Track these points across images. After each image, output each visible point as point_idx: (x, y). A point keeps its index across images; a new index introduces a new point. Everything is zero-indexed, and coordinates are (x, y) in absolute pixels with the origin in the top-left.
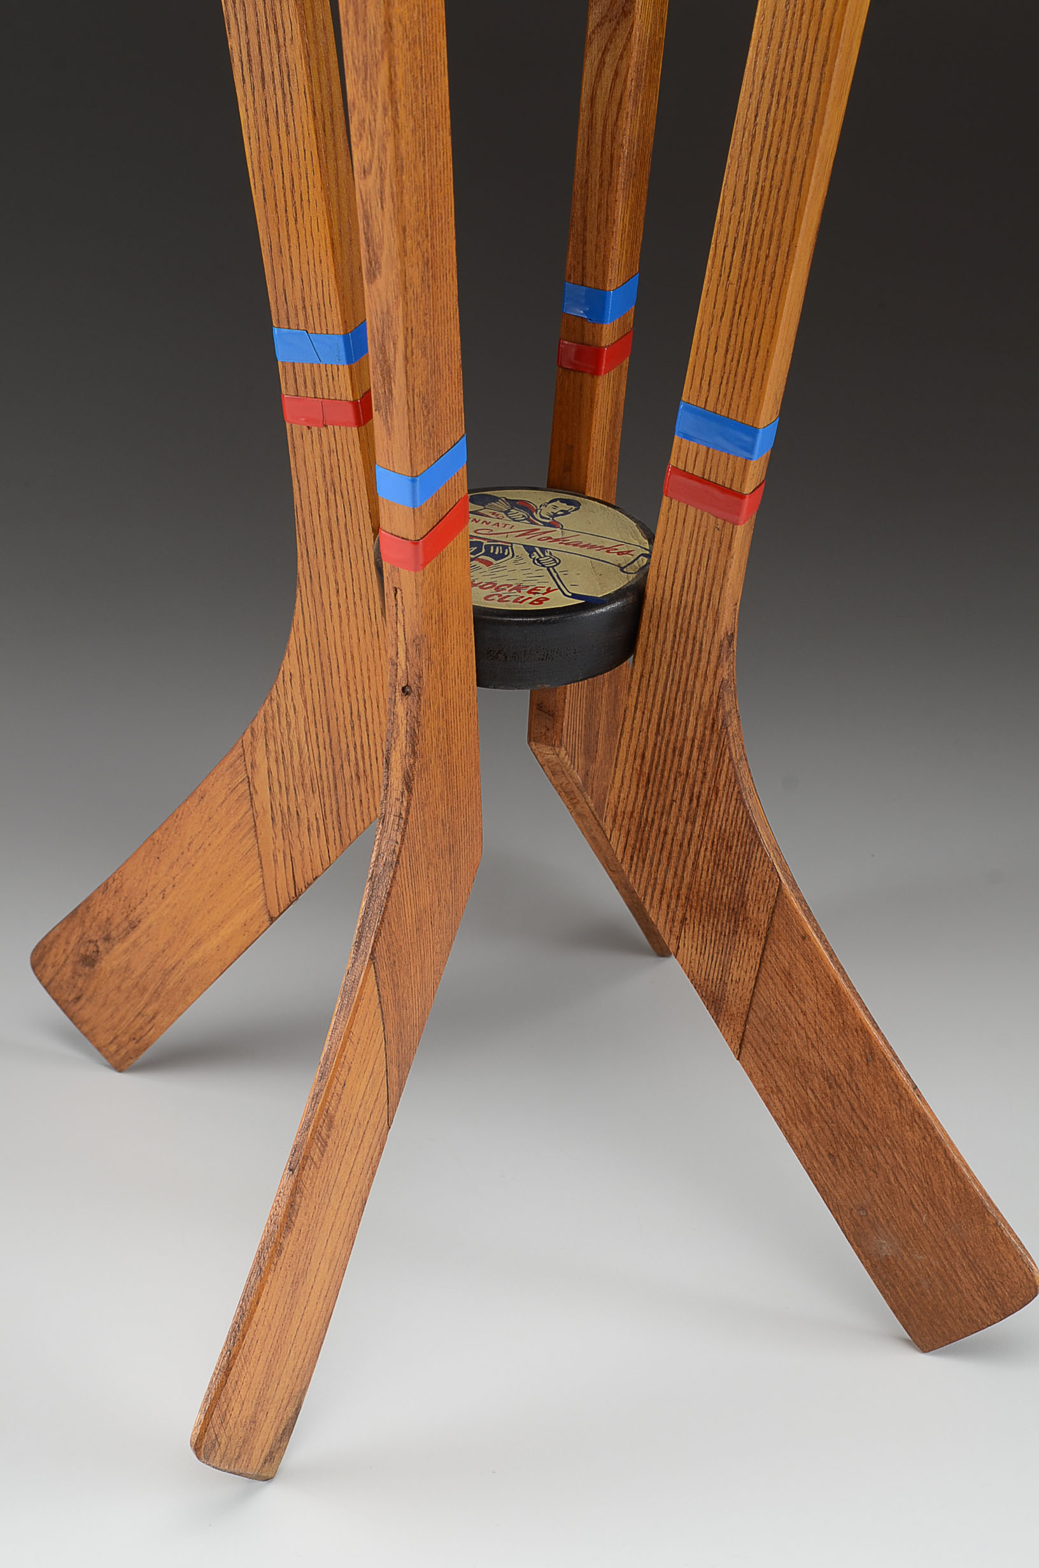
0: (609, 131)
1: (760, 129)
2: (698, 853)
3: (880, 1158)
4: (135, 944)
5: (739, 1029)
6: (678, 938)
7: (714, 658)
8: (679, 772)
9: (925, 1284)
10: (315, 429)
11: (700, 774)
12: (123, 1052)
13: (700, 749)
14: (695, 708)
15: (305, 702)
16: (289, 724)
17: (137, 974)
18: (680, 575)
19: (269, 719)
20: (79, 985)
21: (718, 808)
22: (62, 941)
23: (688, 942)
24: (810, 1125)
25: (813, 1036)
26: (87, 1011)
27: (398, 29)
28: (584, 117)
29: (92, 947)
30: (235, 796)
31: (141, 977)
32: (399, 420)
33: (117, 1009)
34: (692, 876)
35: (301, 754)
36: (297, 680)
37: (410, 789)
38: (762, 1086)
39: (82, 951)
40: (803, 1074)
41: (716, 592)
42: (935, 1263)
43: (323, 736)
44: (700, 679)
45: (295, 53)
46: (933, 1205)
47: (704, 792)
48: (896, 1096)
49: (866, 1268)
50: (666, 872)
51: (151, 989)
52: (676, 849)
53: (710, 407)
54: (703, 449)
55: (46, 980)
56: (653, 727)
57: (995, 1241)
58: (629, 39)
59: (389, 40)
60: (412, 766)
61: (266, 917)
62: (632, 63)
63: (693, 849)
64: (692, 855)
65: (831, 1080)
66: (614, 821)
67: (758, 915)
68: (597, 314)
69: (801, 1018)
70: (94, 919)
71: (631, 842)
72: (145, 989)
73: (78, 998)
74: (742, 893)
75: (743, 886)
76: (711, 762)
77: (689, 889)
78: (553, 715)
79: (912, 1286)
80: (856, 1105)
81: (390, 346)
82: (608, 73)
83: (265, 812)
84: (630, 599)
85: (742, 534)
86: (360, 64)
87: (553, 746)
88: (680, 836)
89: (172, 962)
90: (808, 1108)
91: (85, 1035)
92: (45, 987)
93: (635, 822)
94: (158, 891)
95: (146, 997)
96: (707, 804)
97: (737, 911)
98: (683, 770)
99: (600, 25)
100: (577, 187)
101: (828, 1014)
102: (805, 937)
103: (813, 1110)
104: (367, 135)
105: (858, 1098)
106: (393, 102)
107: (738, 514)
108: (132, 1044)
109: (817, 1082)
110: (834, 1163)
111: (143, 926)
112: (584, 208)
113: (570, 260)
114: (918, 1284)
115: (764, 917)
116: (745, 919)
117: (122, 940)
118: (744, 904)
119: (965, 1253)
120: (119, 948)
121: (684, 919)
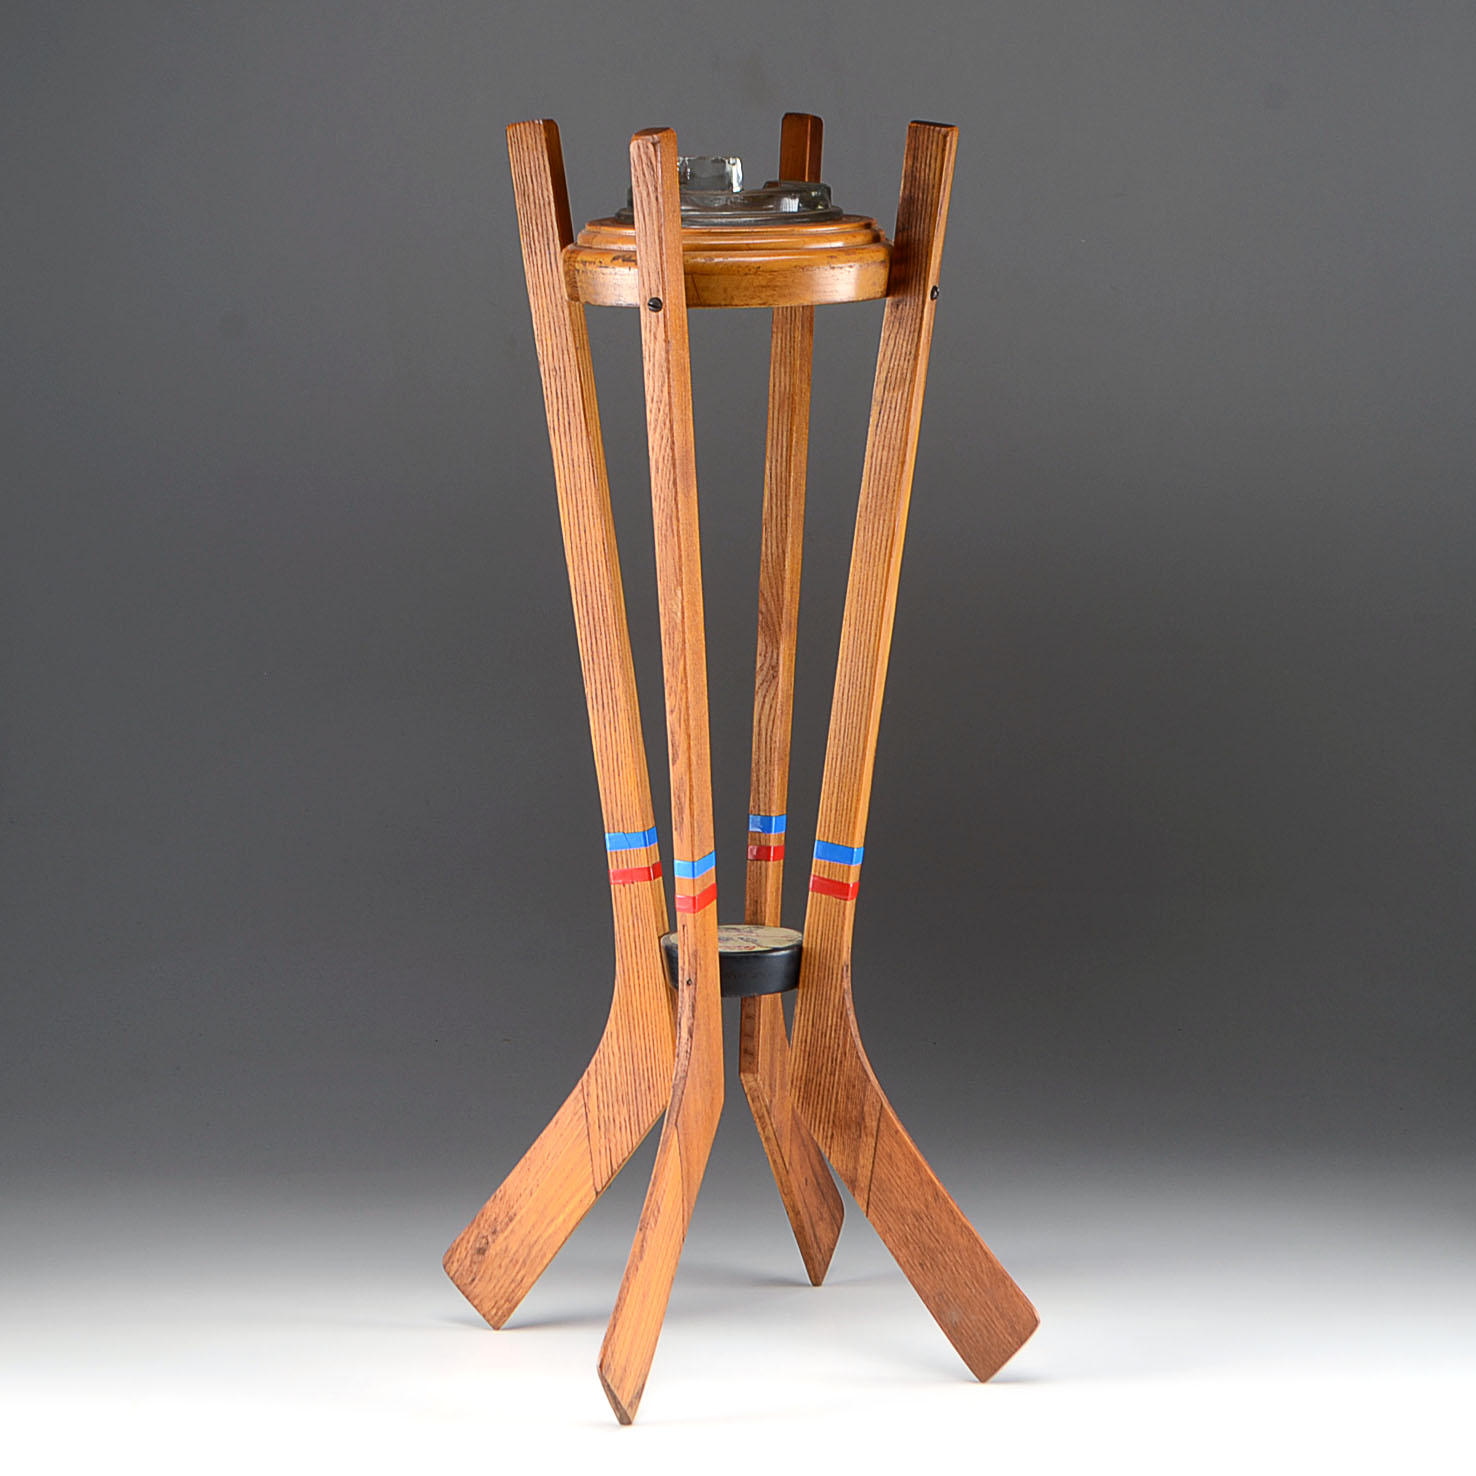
0: (769, 734)
1: (845, 700)
2: (837, 1094)
3: (947, 1259)
4: (512, 1231)
5: (866, 1196)
6: (830, 1148)
7: (839, 976)
8: (825, 1047)
9: (978, 1335)
10: (627, 886)
11: (836, 1046)
12: (500, 1313)
13: (835, 1031)
14: (831, 1007)
15: (619, 1048)
16: (609, 1064)
17: (512, 1252)
18: (820, 933)
19: (598, 1064)
20: (474, 1270)
21: (846, 1064)
22: (465, 1242)
23: (836, 1148)
24: (908, 1248)
25: (906, 1192)
26: (479, 1288)
27: (687, 645)
28: (756, 730)
29: (484, 1241)
30: (577, 1117)
31: (514, 1254)
32: (687, 832)
33: (499, 1281)
34: (836, 1107)
35: (616, 1079)
36: (615, 1035)
37: (691, 1037)
38: (880, 1230)
39: (478, 1246)
40: (901, 1215)
41: (838, 941)
42: (982, 1319)
43: (630, 1067)
44: (833, 991)
45: (619, 692)
46: (978, 1282)
47: (839, 1056)
48: (952, 1218)
49: (946, 1333)
50: (822, 1108)
51: (521, 1260)
52: (826, 1092)
53: (830, 841)
54: (828, 862)
55: (451, 1274)
56: (810, 1023)
57: (1012, 1296)
58: (776, 690)
59: (684, 649)
60: (693, 1024)
61: (594, 1193)
62: (779, 700)
63: (835, 1091)
64: (834, 1096)
65: (917, 1216)
66: (792, 1083)
67: (871, 1123)
68: (767, 829)
69: (898, 1181)
70: (486, 1221)
71: (802, 1094)
72: (517, 1262)
73: (473, 1280)
74: (862, 1112)
75: (863, 1107)
76: (841, 1037)
77: (834, 1115)
78: (752, 1054)
79: (971, 1338)
80: (931, 1228)
81: (682, 795)
82: (767, 706)
83: (595, 1123)
84: (795, 950)
85: (850, 905)
86: (670, 661)
87: (754, 1073)
88: (827, 1084)
89: (535, 1238)
90: (906, 1237)
91: (475, 1307)
92: (452, 1279)
93: (803, 1082)
94: (528, 1192)
95: (517, 1268)
96: (841, 1062)
97: (860, 1123)
98: (827, 1044)
99: (761, 684)
100: (753, 765)
101: (912, 1176)
102: (897, 1132)
103: (909, 1237)
104: (673, 694)
105: (932, 1224)
106: (686, 677)
107: (847, 895)
108: (507, 1305)
109: (910, 1219)
110: (923, 1268)
111: (518, 1218)
112: (757, 776)
113: (751, 803)
114: (974, 1335)
115: (875, 1124)
116: (865, 1127)
117: (503, 1231)
118: (863, 1119)
119: (997, 1308)
120: (501, 1237)
121: (832, 1134)
